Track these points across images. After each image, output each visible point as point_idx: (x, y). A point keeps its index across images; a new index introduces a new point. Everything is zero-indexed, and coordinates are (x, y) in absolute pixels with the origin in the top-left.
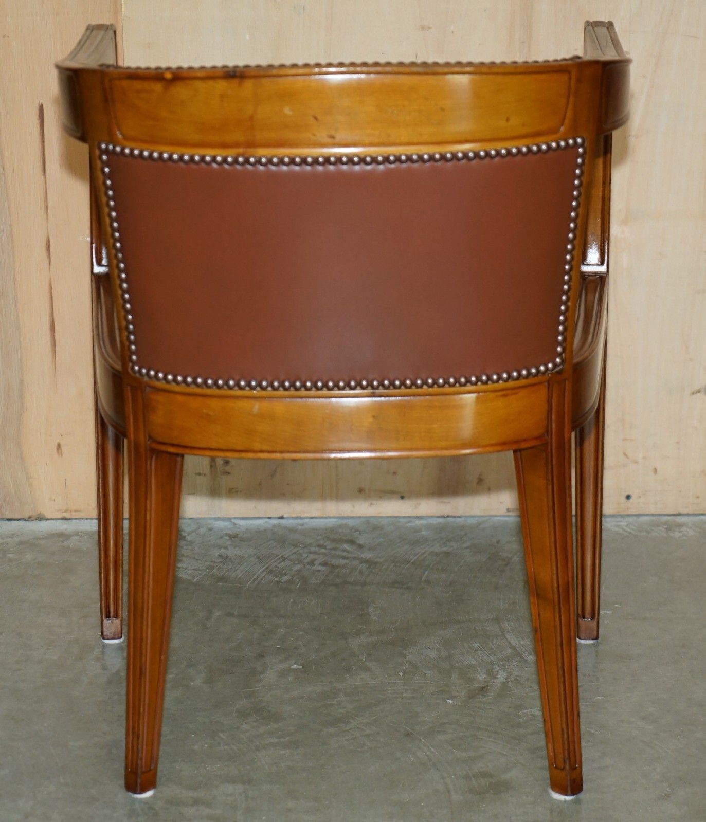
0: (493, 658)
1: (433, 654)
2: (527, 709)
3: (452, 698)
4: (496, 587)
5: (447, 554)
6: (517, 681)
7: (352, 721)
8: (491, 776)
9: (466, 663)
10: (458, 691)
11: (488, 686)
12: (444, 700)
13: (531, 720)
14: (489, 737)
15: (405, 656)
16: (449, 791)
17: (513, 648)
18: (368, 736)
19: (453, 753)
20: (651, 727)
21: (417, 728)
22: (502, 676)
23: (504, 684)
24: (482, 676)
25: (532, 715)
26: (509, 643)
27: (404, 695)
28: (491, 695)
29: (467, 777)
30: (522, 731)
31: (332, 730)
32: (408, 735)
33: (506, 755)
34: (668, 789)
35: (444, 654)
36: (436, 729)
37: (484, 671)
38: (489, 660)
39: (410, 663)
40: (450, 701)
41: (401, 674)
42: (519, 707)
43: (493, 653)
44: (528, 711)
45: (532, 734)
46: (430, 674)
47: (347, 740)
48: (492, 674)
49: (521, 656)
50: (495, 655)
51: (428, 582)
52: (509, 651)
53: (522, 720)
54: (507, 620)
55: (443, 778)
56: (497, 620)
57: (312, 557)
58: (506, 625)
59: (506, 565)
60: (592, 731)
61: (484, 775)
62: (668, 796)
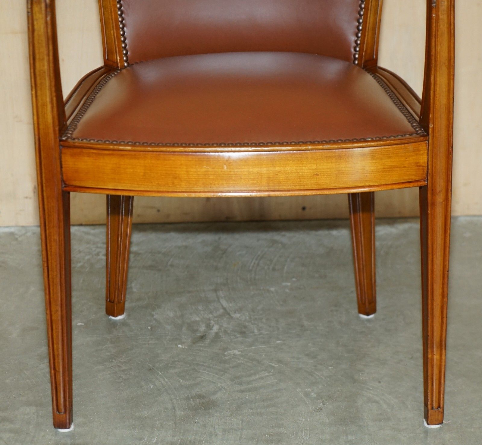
0: (211, 316)
1: (171, 314)
2: (230, 350)
3: (182, 343)
4: (216, 268)
5: (186, 247)
6: (225, 332)
7: (113, 361)
8: (203, 397)
9: (193, 319)
10: (186, 339)
11: (206, 335)
12: (176, 345)
13: (233, 358)
14: (205, 370)
15: (153, 316)
16: (174, 408)
17: (224, 309)
18: (124, 371)
19: (179, 382)
20: (312, 361)
21: (157, 365)
22: (216, 328)
23: (217, 334)
24: (202, 328)
25: (234, 354)
26: (222, 306)
27: (150, 342)
28: (207, 341)
29: (187, 399)
30: (227, 366)
31: (100, 367)
32: (150, 369)
33: (214, 383)
34: (321, 404)
35: (179, 314)
36: (169, 365)
37: (204, 325)
38: (208, 317)
39: (155, 320)
40: (180, 346)
41: (149, 328)
42: (226, 349)
43: (211, 313)
44: (231, 352)
45: (233, 367)
46: (169, 327)
47: (109, 374)
48: (209, 327)
49: (229, 314)
50: (212, 314)
51: (172, 266)
52: (222, 311)
53: (227, 358)
54: (222, 290)
55: (171, 399)
56: (216, 291)
57: (98, 250)
58: (221, 293)
59: (223, 254)
60: (273, 365)
61: (199, 396)
62: (321, 409)
